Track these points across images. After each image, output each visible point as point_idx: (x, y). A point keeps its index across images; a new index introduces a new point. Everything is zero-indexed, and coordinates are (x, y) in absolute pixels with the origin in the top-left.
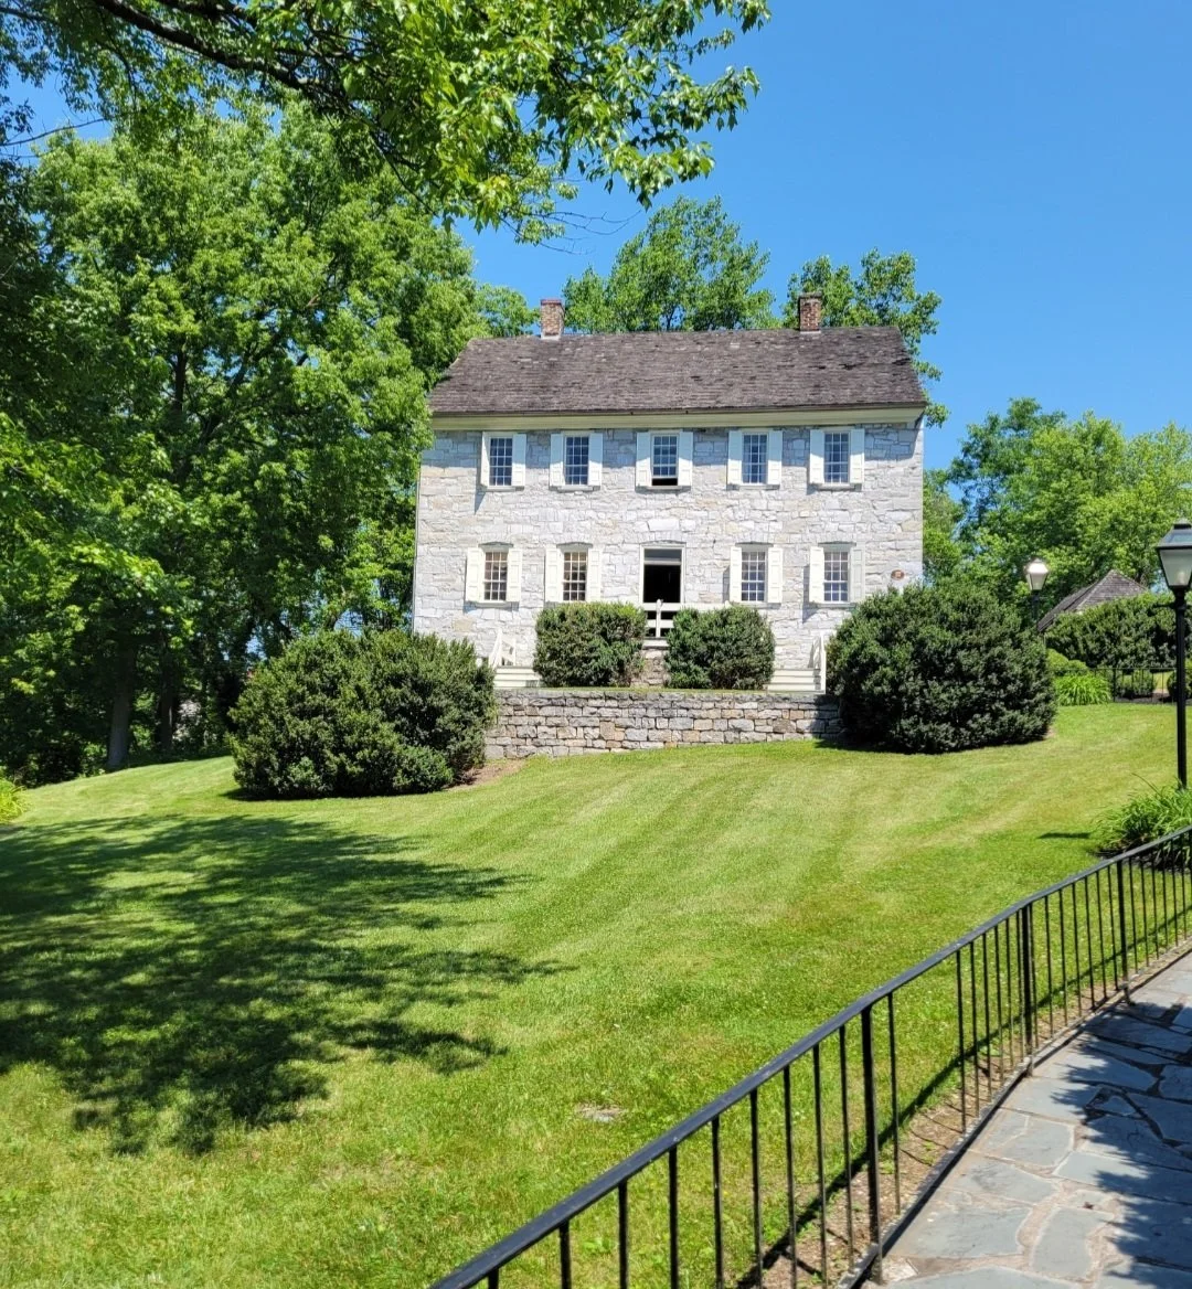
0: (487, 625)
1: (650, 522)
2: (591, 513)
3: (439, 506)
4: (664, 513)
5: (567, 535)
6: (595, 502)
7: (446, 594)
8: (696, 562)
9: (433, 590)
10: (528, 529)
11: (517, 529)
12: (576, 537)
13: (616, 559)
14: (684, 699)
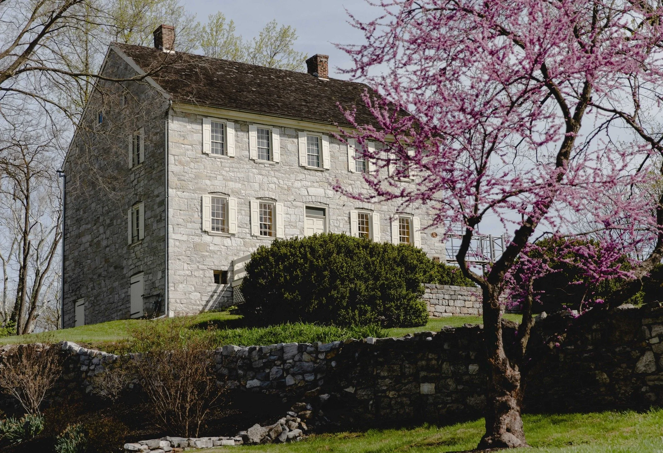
0: (217, 248)
1: (309, 189)
2: (275, 180)
3: (180, 163)
4: (315, 184)
5: (262, 192)
6: (277, 173)
7: (189, 225)
8: (334, 217)
9: (181, 221)
10: (238, 186)
11: (231, 185)
12: (267, 194)
13: (291, 211)
14: (460, 290)
